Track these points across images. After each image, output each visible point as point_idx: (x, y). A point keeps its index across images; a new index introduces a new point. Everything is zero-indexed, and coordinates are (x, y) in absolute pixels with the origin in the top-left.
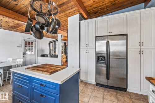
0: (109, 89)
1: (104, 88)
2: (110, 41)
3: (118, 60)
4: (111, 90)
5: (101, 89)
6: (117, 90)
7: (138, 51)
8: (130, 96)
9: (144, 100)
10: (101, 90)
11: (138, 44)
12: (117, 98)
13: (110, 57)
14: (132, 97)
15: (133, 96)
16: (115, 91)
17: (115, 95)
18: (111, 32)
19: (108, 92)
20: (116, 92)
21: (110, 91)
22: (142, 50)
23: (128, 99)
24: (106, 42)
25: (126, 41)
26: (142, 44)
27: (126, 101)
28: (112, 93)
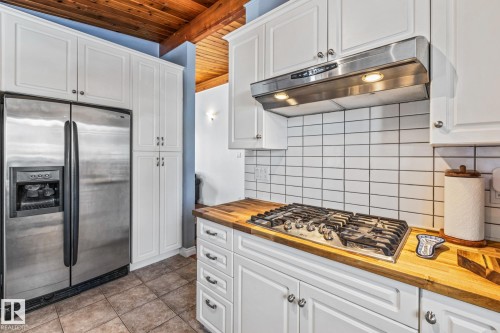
0: (73, 300)
1: (52, 307)
2: (79, 125)
3: (106, 187)
4: (83, 295)
5: (41, 317)
6: (102, 284)
7: (155, 159)
8: (140, 279)
9: (168, 270)
10: (41, 321)
11: (155, 141)
12: (110, 306)
13: (81, 181)
14: (145, 279)
15: (146, 276)
16: (96, 290)
17: (101, 304)
18: (82, 93)
19: (76, 309)
20: (101, 292)
21: (79, 301)
22: (162, 155)
23: (138, 289)
24: (63, 124)
25: (128, 129)
26: (161, 142)
27: (136, 297)
28: (90, 302)
